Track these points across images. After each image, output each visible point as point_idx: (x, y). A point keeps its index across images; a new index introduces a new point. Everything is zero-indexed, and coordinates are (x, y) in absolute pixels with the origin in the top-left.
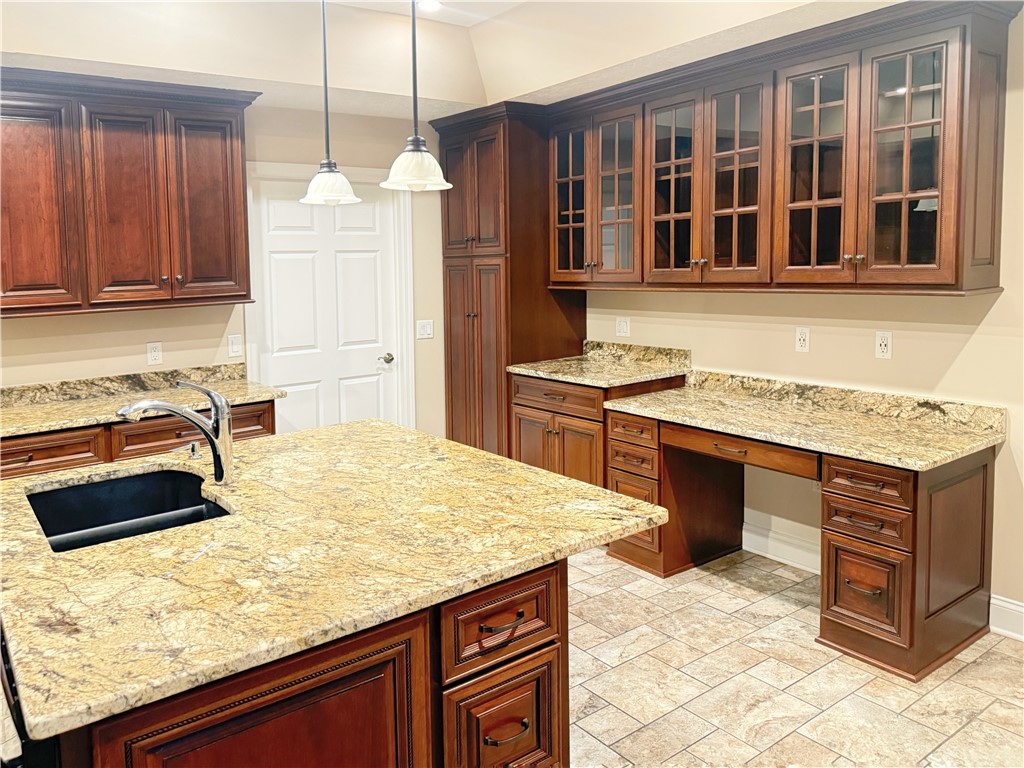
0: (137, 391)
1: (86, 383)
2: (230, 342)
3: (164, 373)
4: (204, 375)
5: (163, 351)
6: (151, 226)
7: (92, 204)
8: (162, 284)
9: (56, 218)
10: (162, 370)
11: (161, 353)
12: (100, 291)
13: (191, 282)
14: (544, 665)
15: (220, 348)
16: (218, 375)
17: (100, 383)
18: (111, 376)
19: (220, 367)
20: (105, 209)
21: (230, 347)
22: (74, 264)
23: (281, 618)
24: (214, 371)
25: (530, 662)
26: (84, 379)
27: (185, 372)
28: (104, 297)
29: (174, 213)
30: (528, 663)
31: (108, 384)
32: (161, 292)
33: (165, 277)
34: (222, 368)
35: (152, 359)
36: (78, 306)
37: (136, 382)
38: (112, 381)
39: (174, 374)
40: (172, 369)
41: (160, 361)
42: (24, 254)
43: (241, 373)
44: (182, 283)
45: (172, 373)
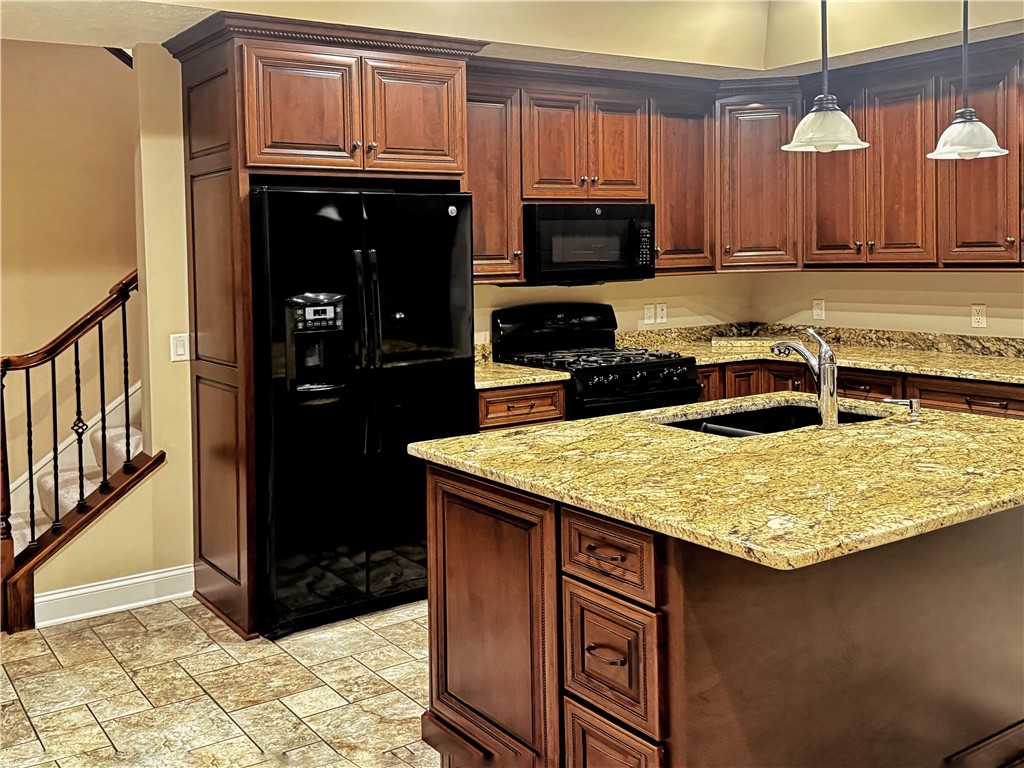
14: (641, 624)
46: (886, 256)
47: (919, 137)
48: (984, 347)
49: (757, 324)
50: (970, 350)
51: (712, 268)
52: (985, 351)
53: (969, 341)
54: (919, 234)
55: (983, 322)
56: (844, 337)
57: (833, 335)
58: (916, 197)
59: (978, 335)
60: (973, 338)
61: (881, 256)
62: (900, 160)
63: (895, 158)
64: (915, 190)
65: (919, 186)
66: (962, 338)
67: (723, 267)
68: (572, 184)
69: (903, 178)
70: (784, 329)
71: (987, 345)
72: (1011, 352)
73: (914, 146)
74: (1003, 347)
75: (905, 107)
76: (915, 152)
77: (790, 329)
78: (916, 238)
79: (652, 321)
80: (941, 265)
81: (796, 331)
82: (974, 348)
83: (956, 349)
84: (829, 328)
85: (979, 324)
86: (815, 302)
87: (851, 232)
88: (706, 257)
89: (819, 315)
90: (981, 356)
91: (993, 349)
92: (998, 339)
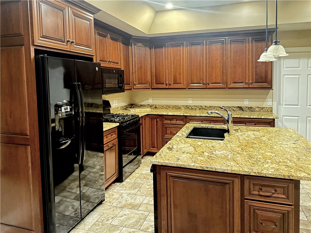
0: (241, 111)
1: (228, 107)
2: (268, 101)
3: (248, 107)
4: (260, 109)
5: (249, 101)
6: (244, 68)
7: (229, 63)
8: (246, 83)
9: (221, 67)
10: (248, 106)
11: (248, 102)
12: (230, 84)
13: (254, 83)
14: (287, 211)
15: (265, 102)
16: (264, 110)
17: (232, 107)
18: (234, 106)
19: (264, 107)
20: (233, 64)
21: (268, 102)
22: (225, 78)
23: (202, 161)
24: (263, 108)
25: (279, 207)
26: (228, 106)
27: (254, 108)
28: (231, 86)
29: (250, 64)
30: (278, 207)
31: (234, 108)
32: (246, 85)
33: (247, 82)
34: (265, 108)
35: (246, 103)
36: (225, 88)
37: (241, 108)
38: (235, 107)
39: (251, 108)
40: (250, 106)
41: (248, 104)
42: (214, 75)
43: (271, 110)
44: (252, 83)
45: (250, 107)
46: (174, 86)
47: (182, 56)
48: (192, 108)
49: (133, 104)
50: (189, 109)
51: (131, 89)
52: (192, 109)
53: (188, 107)
54: (182, 81)
55: (191, 102)
56: (158, 107)
57: (155, 107)
58: (181, 71)
59: (190, 105)
60: (189, 106)
61: (172, 86)
62: (177, 62)
63: (176, 62)
64: (181, 69)
65: (182, 69)
66: (187, 106)
67: (134, 89)
68: (106, 62)
69: (178, 66)
70: (141, 105)
71: (192, 107)
72: (198, 108)
73: (181, 58)
74: (196, 108)
75: (178, 48)
76: (181, 60)
77: (143, 105)
78: (181, 82)
79: (115, 105)
80: (187, 88)
81: (145, 106)
82: (189, 108)
83: (185, 109)
84: (153, 105)
85: (190, 102)
86: (149, 98)
87: (164, 80)
88: (131, 86)
89: (150, 102)
90: (191, 110)
91: (194, 108)
92: (195, 106)
